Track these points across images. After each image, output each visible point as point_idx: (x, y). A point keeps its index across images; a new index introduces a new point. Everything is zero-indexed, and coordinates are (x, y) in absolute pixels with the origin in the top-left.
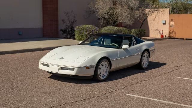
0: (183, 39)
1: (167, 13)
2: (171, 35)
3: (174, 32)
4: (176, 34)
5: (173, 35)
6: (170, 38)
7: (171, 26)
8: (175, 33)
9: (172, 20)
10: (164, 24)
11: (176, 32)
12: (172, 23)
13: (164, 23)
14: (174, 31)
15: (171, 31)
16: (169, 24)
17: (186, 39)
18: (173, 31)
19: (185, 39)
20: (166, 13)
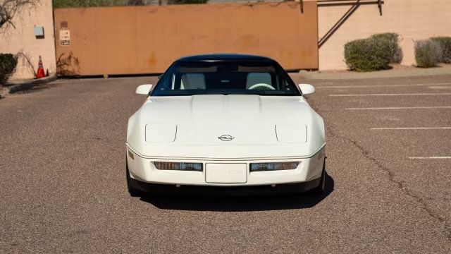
0: (102, 76)
1: (46, 4)
2: (65, 68)
3: (72, 60)
4: (80, 65)
5: (71, 68)
6: (62, 75)
7: (63, 42)
8: (77, 61)
9: (64, 25)
10: (38, 37)
11: (79, 59)
12: (64, 34)
13: (41, 34)
14: (75, 55)
15: (63, 57)
16: (56, 35)
17: (110, 76)
18: (70, 57)
19: (106, 76)
20: (44, 5)
